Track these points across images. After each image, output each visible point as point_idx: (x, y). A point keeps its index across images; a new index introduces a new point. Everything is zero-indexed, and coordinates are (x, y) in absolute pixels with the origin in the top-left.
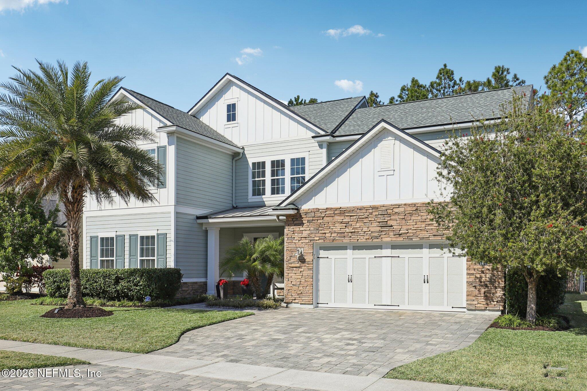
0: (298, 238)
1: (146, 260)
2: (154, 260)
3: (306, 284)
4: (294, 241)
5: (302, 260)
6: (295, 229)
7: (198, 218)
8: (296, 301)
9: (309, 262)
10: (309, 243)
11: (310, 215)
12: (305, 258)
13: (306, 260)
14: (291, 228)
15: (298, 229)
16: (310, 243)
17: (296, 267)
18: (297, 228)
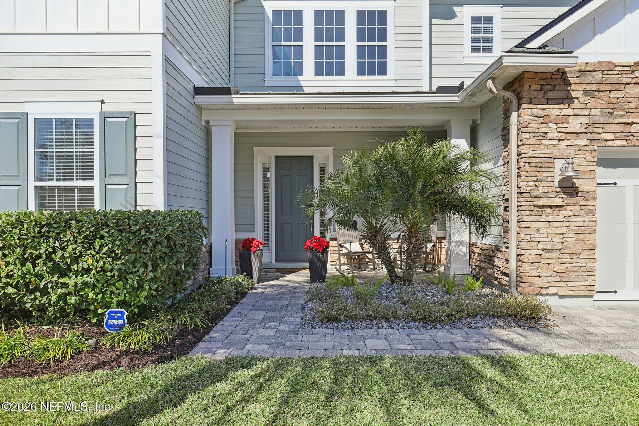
0: (556, 134)
1: (59, 188)
2: (92, 188)
3: (577, 247)
4: (545, 142)
5: (567, 190)
6: (546, 112)
7: (199, 91)
8: (552, 290)
9: (588, 195)
10: (587, 148)
11: (590, 79)
12: (577, 182)
13: (580, 190)
14: (538, 109)
15: (557, 112)
16: (592, 148)
17: (551, 207)
18: (554, 110)
